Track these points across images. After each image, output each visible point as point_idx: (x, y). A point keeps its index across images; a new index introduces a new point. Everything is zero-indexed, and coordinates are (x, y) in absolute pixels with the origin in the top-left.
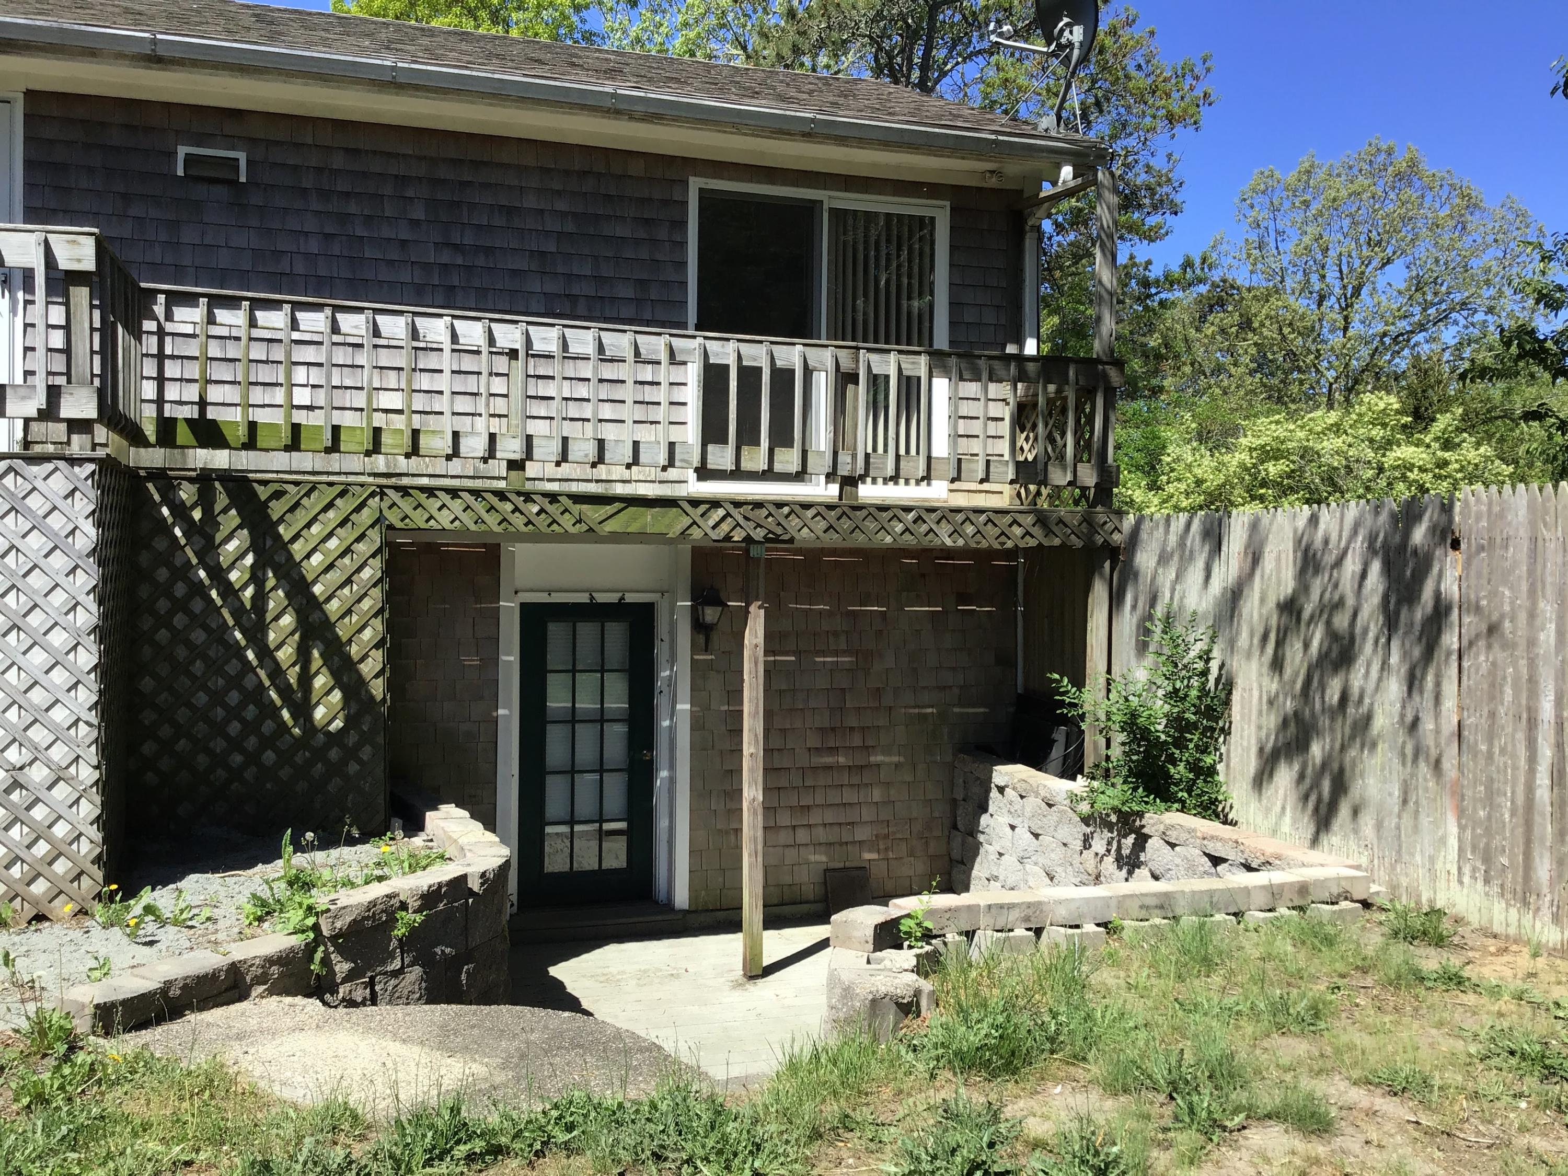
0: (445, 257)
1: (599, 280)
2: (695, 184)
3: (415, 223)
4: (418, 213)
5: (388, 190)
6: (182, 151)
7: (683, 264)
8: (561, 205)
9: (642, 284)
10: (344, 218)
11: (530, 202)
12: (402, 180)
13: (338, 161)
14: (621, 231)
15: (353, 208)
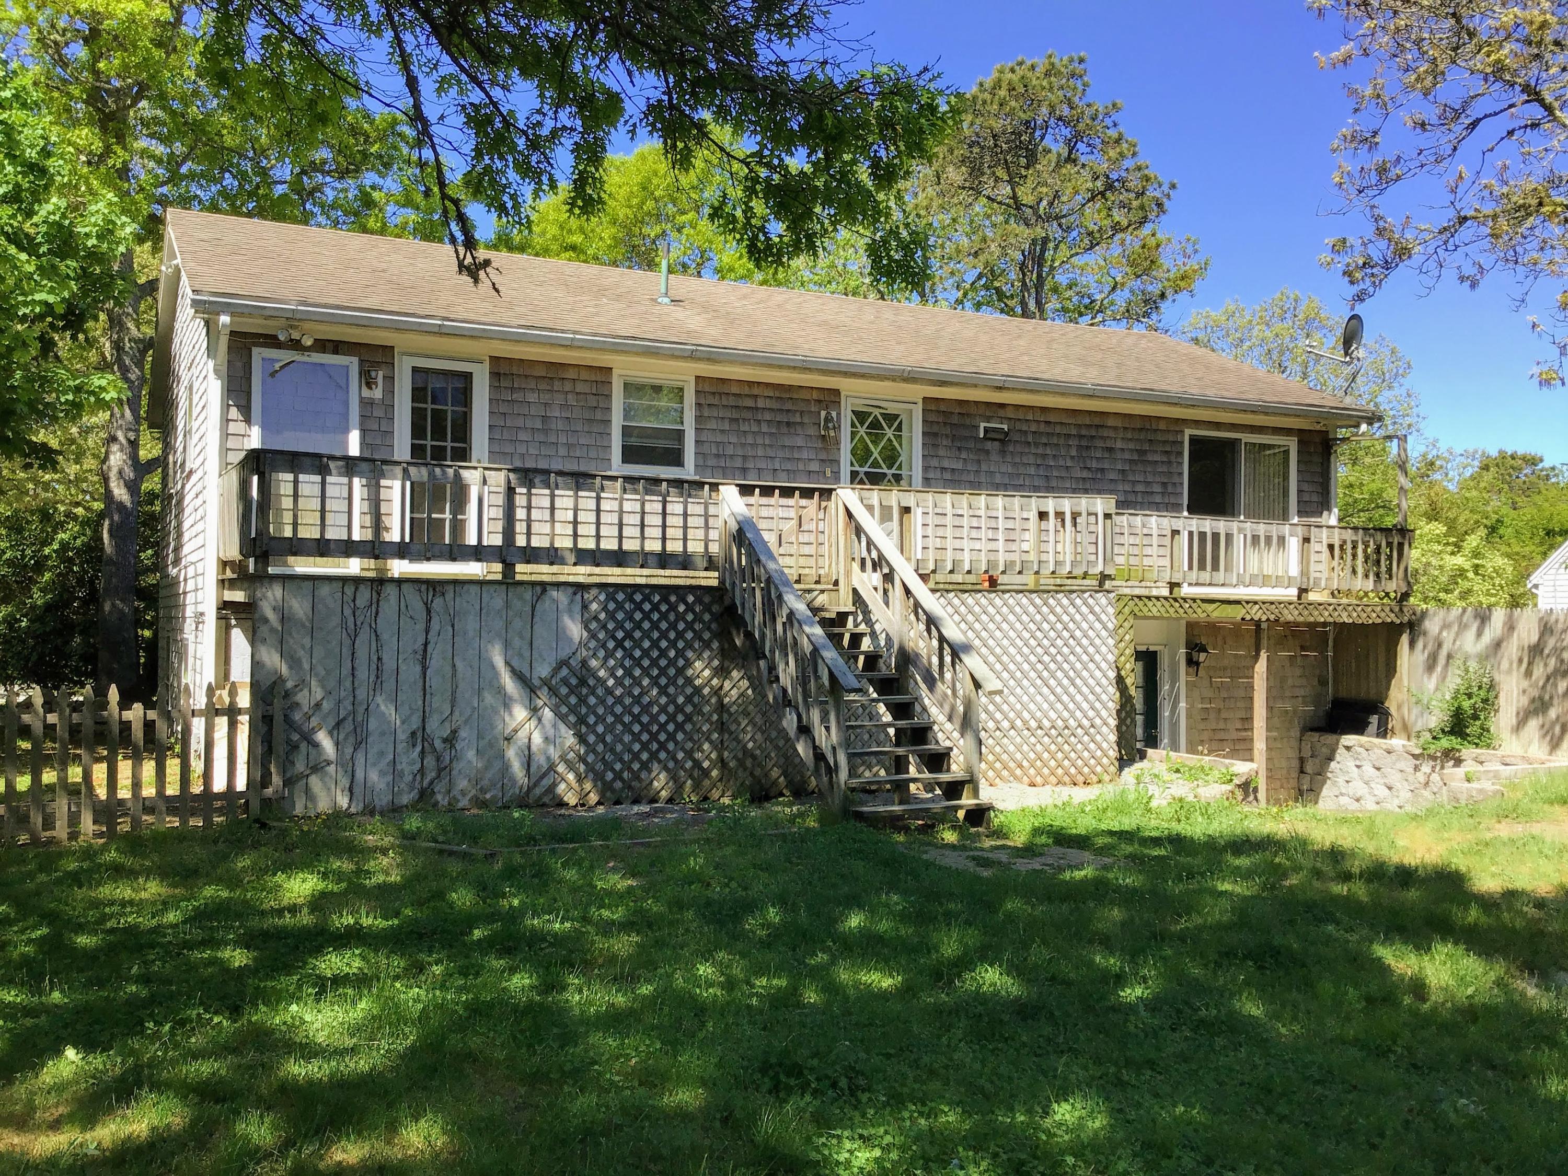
0: (1085, 474)
1: (1148, 483)
2: (1188, 432)
3: (1072, 458)
4: (1074, 453)
5: (1062, 441)
6: (983, 425)
7: (1181, 474)
8: (1131, 446)
9: (1164, 484)
10: (1044, 456)
11: (1119, 445)
12: (1068, 436)
13: (1042, 428)
14: (1157, 458)
15: (1048, 452)
